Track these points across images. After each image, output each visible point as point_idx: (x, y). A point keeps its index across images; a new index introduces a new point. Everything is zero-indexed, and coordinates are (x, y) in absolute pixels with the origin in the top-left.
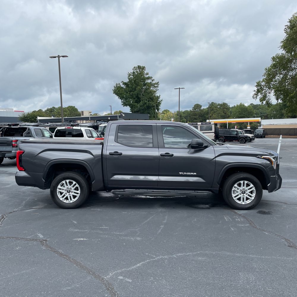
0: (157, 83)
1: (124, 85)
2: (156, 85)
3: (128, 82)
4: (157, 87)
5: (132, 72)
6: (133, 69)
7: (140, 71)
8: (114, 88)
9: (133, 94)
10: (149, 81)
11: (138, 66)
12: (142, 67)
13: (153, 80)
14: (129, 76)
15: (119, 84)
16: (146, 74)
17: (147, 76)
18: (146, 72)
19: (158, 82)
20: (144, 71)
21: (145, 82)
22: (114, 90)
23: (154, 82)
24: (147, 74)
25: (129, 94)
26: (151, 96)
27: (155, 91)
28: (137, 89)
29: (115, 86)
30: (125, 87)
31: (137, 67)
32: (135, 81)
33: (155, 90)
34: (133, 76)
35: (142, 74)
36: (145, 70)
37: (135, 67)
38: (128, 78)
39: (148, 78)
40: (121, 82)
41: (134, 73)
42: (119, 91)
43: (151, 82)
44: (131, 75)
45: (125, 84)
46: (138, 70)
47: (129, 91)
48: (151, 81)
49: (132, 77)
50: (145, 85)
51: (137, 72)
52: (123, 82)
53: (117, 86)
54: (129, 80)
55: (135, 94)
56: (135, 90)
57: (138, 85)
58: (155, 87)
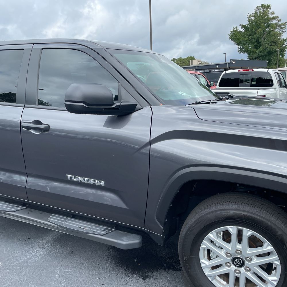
0: (284, 24)
1: (243, 29)
2: (282, 26)
3: (248, 25)
4: (283, 28)
5: (254, 12)
6: (255, 9)
7: (264, 10)
8: (230, 32)
9: (252, 38)
10: (274, 22)
11: (262, 5)
12: (267, 6)
13: (279, 21)
14: (249, 18)
15: (237, 27)
16: (271, 13)
17: (272, 16)
18: (271, 11)
19: (286, 22)
20: (268, 10)
21: (268, 23)
22: (230, 35)
23: (280, 23)
24: (273, 13)
25: (248, 38)
26: (275, 39)
27: (281, 34)
28: (257, 32)
29: (232, 31)
30: (244, 30)
31: (260, 6)
32: (256, 23)
33: (280, 32)
34: (254, 16)
35: (265, 13)
36: (270, 9)
37: (257, 7)
38: (249, 20)
39: (274, 18)
40: (240, 26)
41: (256, 13)
42: (236, 36)
43: (276, 23)
44: (252, 16)
45: (244, 27)
46: (262, 10)
47: (247, 35)
48: (277, 21)
49: (254, 18)
50: (268, 26)
51: (260, 11)
52: (242, 25)
53: (233, 30)
54: (249, 21)
55: (254, 38)
56: (255, 33)
57: (258, 27)
58: (282, 28)
